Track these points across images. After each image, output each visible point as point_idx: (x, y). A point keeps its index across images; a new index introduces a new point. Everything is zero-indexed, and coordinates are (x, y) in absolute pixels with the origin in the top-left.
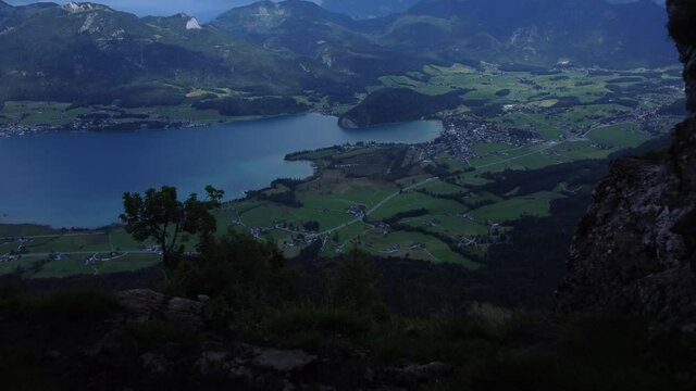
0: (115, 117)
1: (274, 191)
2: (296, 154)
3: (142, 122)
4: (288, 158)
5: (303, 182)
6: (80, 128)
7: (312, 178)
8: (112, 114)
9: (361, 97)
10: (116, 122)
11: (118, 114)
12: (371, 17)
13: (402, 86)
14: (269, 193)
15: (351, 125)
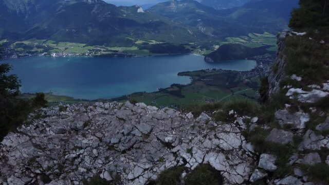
0: (104, 51)
1: (172, 89)
2: (183, 73)
3: (115, 54)
4: (180, 74)
5: (186, 86)
6: (88, 55)
7: (190, 85)
8: (102, 49)
9: (217, 47)
10: (104, 53)
11: (104, 49)
12: (224, 9)
13: (237, 43)
14: (169, 90)
15: (210, 60)
